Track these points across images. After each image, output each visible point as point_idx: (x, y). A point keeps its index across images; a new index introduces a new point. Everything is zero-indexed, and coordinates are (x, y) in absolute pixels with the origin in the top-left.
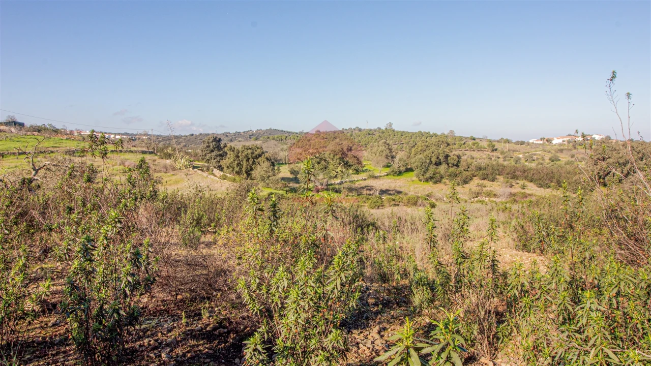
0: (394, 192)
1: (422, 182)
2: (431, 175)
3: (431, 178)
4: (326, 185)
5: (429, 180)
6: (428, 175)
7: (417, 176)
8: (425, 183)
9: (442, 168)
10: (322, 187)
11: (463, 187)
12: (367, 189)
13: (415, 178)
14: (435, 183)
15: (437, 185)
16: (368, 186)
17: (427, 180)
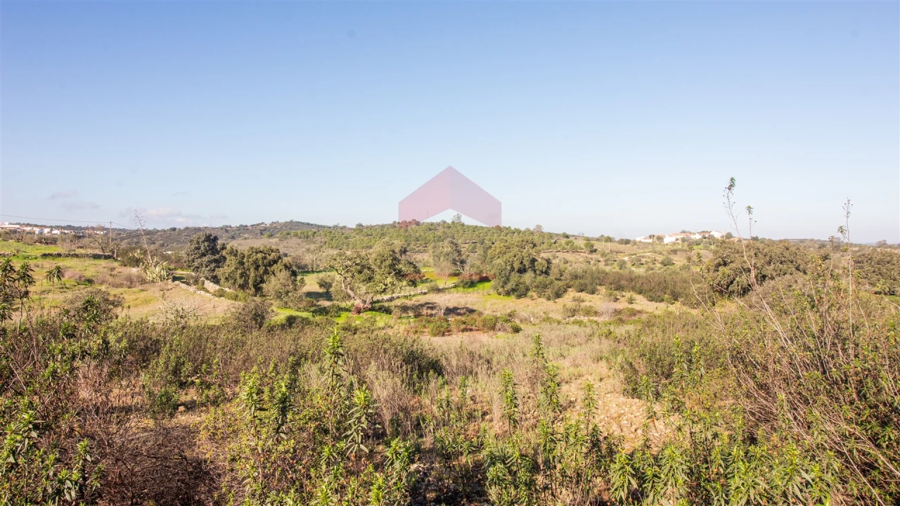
0: (464, 310)
1: (501, 296)
2: (514, 287)
3: (514, 290)
4: (371, 303)
5: (511, 293)
6: (508, 287)
7: (495, 288)
8: (506, 297)
9: (528, 277)
10: (365, 306)
11: (555, 302)
12: (428, 308)
13: (492, 292)
14: (519, 297)
15: (521, 300)
16: (429, 303)
17: (508, 294)
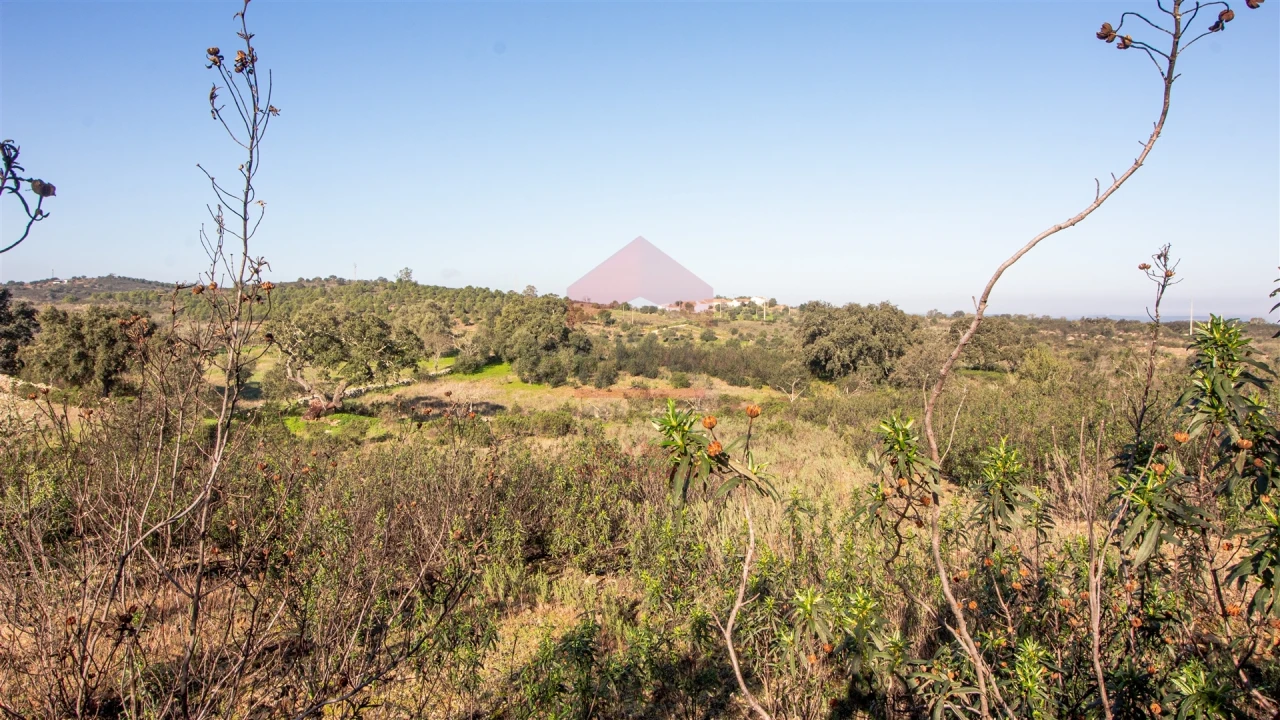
0: (484, 406)
1: (529, 384)
2: (548, 370)
3: (547, 375)
4: (341, 400)
5: (544, 380)
6: (541, 369)
7: (520, 373)
8: (536, 386)
9: (564, 356)
10: (331, 405)
11: (609, 391)
12: (427, 405)
13: (514, 377)
14: (556, 385)
15: (560, 389)
16: (426, 398)
17: (539, 380)
